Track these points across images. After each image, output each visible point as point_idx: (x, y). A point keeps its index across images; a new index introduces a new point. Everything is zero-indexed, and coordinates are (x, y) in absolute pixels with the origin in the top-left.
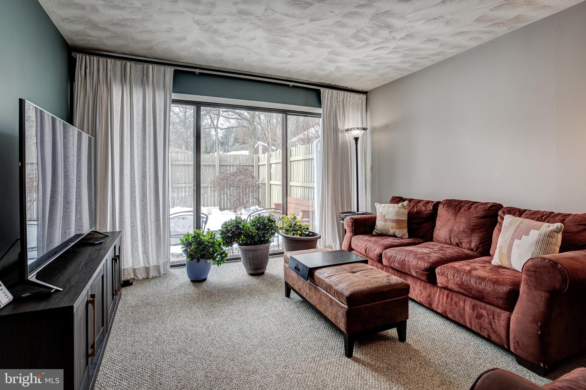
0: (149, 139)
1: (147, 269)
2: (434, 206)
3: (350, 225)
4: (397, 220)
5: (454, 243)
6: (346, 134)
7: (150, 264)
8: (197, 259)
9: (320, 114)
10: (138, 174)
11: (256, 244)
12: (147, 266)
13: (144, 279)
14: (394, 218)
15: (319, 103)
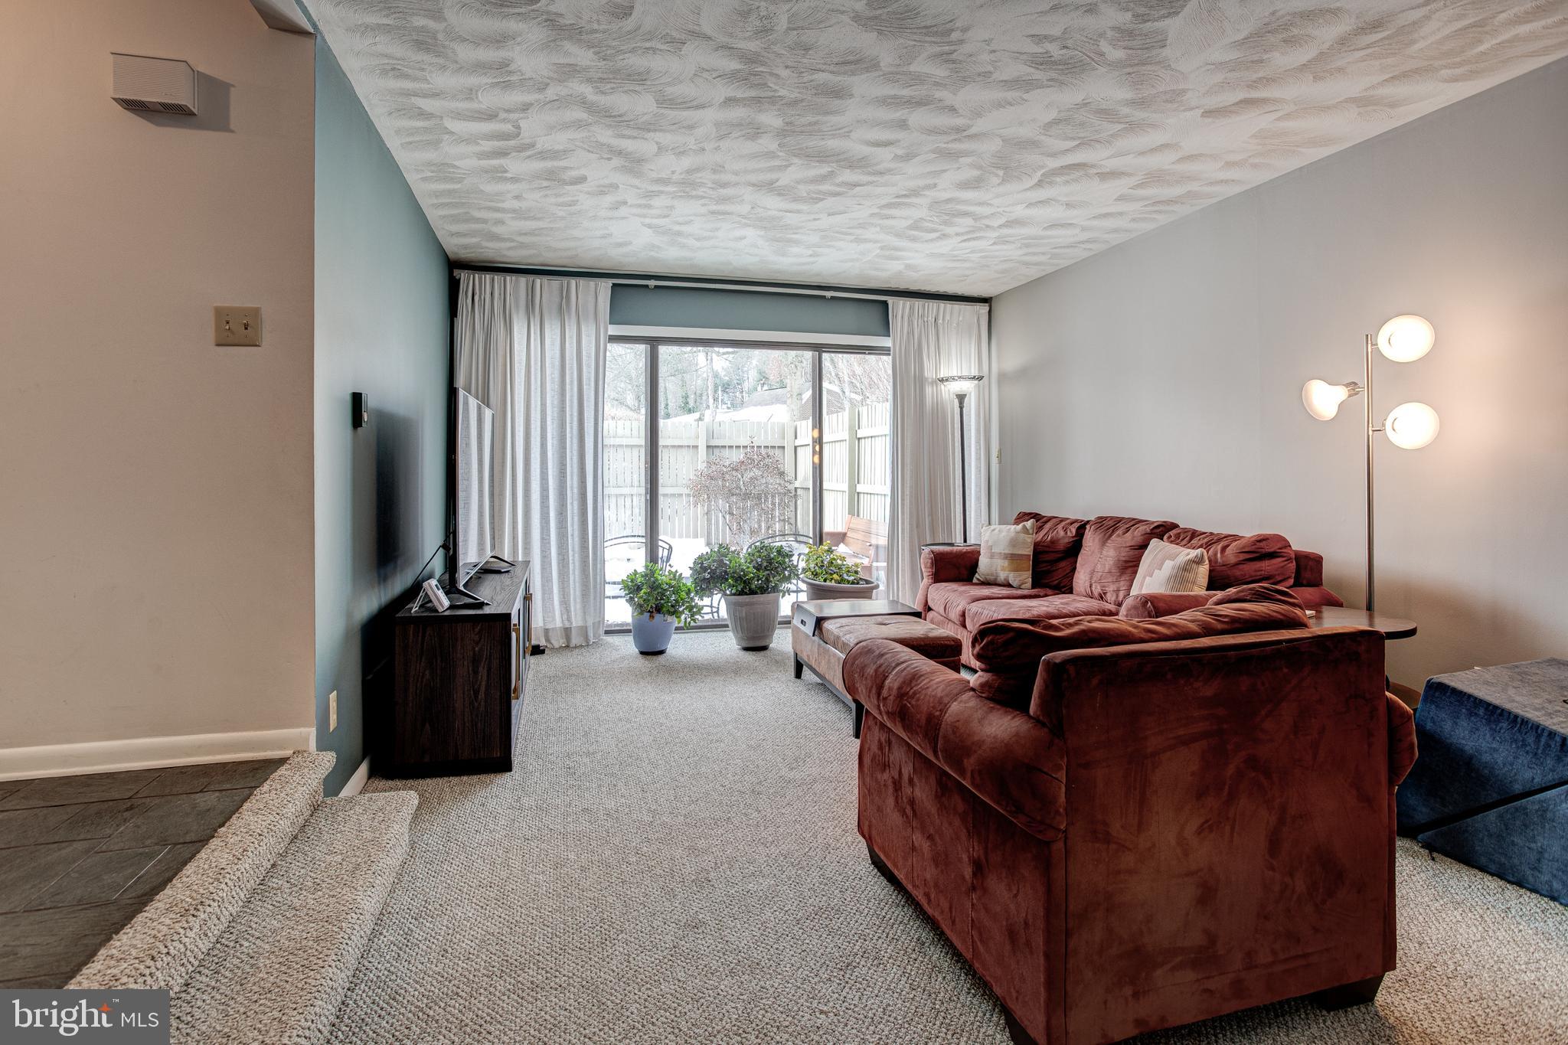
0: (571, 407)
1: (567, 632)
2: (1078, 529)
3: (929, 565)
4: (1012, 554)
5: (1096, 594)
6: (943, 387)
7: (572, 623)
8: (649, 614)
9: (888, 349)
10: (553, 468)
11: (753, 592)
12: (567, 625)
13: (561, 647)
14: (1007, 552)
15: (885, 329)
